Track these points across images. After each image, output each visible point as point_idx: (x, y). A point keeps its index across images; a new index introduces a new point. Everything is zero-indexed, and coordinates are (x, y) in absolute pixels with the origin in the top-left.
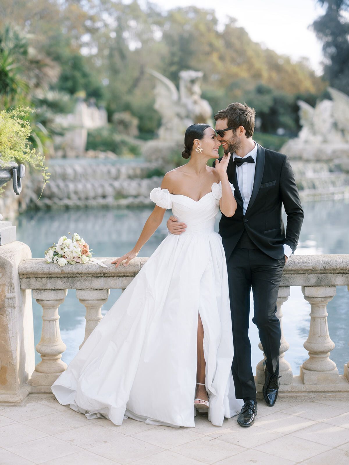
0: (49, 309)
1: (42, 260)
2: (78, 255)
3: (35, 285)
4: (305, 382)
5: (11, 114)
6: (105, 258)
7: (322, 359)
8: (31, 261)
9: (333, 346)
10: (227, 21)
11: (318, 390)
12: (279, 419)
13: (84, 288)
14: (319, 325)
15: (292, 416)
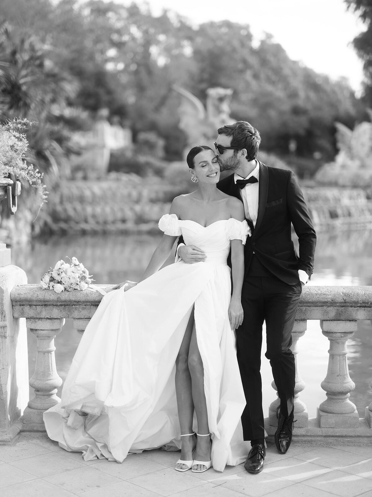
0: (44, 339)
1: (37, 286)
2: (76, 281)
3: (28, 313)
4: (322, 425)
5: (6, 126)
6: (106, 285)
7: (340, 400)
8: (25, 287)
9: (353, 387)
10: (263, 37)
11: (335, 435)
12: (291, 465)
13: (82, 317)
14: (338, 363)
15: (305, 463)
